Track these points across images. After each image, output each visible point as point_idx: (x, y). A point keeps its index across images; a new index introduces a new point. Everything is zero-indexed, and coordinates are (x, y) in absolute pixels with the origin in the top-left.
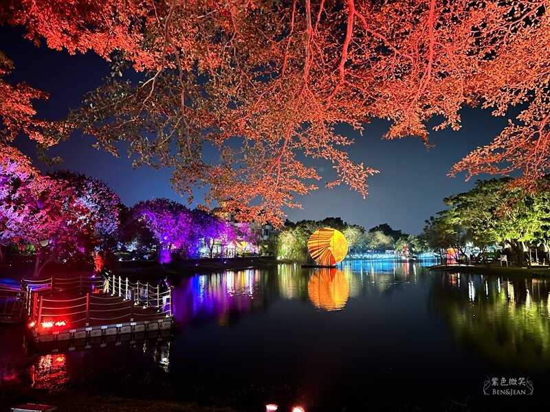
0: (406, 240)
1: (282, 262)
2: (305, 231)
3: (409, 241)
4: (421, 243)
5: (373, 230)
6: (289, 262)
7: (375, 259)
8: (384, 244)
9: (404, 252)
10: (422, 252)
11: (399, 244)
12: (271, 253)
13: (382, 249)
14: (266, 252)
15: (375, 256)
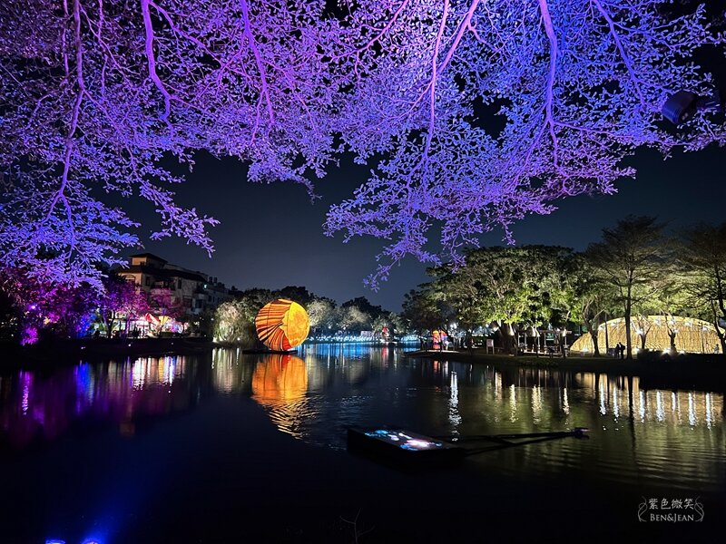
0: (386, 318)
1: (218, 346)
2: (254, 303)
3: (390, 320)
4: (404, 323)
5: (347, 305)
6: (228, 346)
7: (346, 342)
8: (359, 323)
9: (383, 333)
10: (405, 334)
11: (378, 324)
12: (203, 334)
13: (355, 329)
14: (196, 332)
15: (346, 338)
